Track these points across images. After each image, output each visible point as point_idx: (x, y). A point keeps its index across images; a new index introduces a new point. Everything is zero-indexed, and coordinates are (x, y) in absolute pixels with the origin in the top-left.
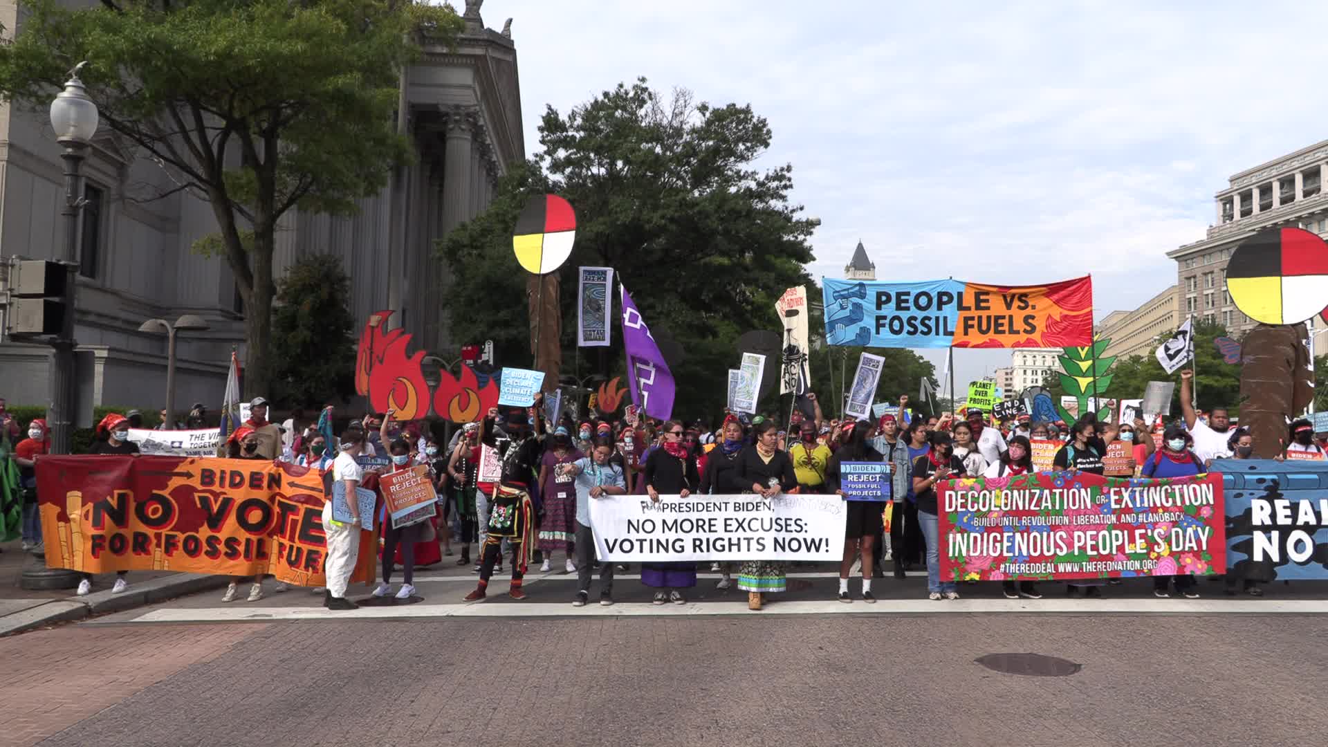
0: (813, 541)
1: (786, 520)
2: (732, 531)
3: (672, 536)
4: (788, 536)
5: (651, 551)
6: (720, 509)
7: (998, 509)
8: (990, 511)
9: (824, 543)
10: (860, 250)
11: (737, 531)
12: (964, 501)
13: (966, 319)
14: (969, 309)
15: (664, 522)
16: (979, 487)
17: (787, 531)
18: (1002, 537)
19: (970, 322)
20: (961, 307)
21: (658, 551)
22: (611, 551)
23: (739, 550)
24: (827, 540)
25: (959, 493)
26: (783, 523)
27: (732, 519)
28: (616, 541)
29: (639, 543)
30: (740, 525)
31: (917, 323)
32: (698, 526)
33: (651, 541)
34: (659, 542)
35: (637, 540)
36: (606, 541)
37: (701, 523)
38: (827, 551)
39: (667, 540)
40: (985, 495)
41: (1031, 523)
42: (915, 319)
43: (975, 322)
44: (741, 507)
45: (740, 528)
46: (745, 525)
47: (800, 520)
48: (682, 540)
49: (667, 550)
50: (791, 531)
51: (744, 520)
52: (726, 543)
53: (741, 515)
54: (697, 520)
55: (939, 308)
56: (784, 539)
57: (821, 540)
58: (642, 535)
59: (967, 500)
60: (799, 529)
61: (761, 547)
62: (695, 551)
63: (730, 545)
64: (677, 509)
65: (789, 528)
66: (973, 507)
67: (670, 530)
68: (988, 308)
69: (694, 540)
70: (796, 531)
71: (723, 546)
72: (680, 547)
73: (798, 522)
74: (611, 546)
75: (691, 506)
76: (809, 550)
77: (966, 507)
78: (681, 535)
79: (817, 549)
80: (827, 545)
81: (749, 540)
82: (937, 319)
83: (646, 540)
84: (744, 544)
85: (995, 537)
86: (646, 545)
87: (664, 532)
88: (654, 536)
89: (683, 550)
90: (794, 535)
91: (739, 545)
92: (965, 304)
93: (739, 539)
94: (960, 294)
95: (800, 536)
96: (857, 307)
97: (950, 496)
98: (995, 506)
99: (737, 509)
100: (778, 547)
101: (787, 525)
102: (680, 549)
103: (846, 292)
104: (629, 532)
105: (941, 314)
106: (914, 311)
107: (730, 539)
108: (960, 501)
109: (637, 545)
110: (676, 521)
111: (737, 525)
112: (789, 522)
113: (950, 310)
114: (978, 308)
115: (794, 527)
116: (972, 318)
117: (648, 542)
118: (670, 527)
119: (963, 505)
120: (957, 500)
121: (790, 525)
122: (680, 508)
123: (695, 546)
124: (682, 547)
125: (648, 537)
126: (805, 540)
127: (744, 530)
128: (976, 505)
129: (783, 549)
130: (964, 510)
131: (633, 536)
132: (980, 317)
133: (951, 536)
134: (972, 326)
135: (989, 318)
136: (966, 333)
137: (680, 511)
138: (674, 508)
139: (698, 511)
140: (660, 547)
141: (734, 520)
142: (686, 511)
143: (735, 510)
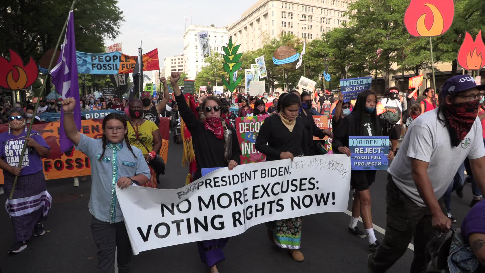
0: (322, 195)
1: (301, 180)
2: (258, 198)
3: (209, 213)
4: (302, 194)
5: (190, 232)
6: (250, 179)
9: (331, 196)
11: (262, 197)
15: (200, 199)
17: (301, 190)
21: (197, 231)
22: (145, 239)
23: (263, 214)
24: (333, 194)
26: (297, 183)
27: (258, 186)
28: (150, 227)
29: (175, 225)
30: (265, 191)
32: (236, 199)
33: (188, 220)
34: (196, 221)
35: (173, 222)
36: (139, 229)
37: (238, 195)
38: (334, 203)
39: (205, 218)
44: (267, 173)
45: (265, 194)
46: (269, 190)
47: (314, 179)
48: (221, 216)
49: (206, 228)
50: (305, 190)
51: (269, 184)
52: (253, 210)
53: (266, 181)
54: (235, 193)
56: (298, 197)
57: (328, 194)
58: (178, 216)
60: (311, 186)
61: (280, 208)
62: (235, 225)
63: (257, 210)
64: (212, 184)
65: (303, 187)
67: (207, 207)
69: (234, 214)
70: (309, 189)
71: (251, 213)
72: (220, 223)
73: (311, 181)
74: (145, 234)
75: (227, 179)
76: (318, 204)
78: (219, 211)
79: (325, 203)
80: (334, 198)
81: (271, 203)
83: (182, 221)
84: (267, 207)
86: (183, 226)
87: (201, 210)
88: (191, 215)
89: (223, 227)
90: (308, 192)
91: (263, 209)
93: (263, 204)
95: (312, 193)
99: (264, 175)
100: (295, 205)
101: (301, 184)
102: (220, 226)
104: (163, 215)
107: (256, 205)
109: (173, 227)
110: (212, 197)
111: (263, 191)
112: (303, 182)
115: (308, 186)
117: (185, 223)
118: (207, 204)
121: (304, 184)
122: (215, 182)
123: (235, 220)
124: (222, 223)
125: (184, 217)
126: (316, 196)
127: (268, 195)
129: (299, 206)
131: (169, 218)
137: (215, 186)
138: (209, 184)
139: (234, 184)
140: (199, 227)
141: (261, 187)
142: (222, 185)
143: (262, 177)
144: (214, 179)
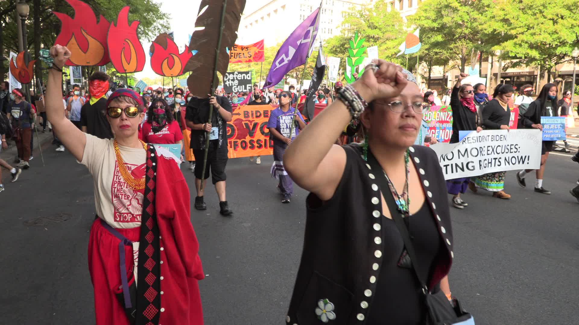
0: (522, 157)
1: (511, 145)
2: (489, 154)
3: (464, 160)
4: (511, 155)
5: (452, 172)
6: (486, 140)
11: (491, 154)
15: (459, 151)
17: (510, 152)
21: (457, 171)
23: (491, 166)
24: (529, 156)
26: (509, 147)
29: (445, 167)
32: (480, 152)
33: (452, 165)
34: (457, 165)
37: (481, 150)
38: (528, 163)
39: (462, 163)
44: (494, 138)
45: (493, 152)
46: (495, 150)
48: (473, 162)
49: (463, 170)
51: (495, 146)
53: (495, 144)
54: (480, 148)
56: (509, 157)
57: (526, 157)
58: (447, 162)
60: (516, 150)
61: (499, 164)
63: (488, 163)
65: (512, 151)
67: (463, 156)
70: (515, 152)
73: (516, 147)
75: (476, 139)
76: (519, 163)
78: (471, 159)
79: (523, 163)
80: (528, 160)
81: (495, 159)
83: (448, 165)
84: (493, 162)
86: (449, 168)
87: (459, 158)
88: (453, 162)
89: (473, 169)
90: (514, 154)
91: (491, 163)
93: (492, 159)
95: (516, 155)
100: (506, 163)
107: (488, 159)
110: (466, 150)
111: (492, 150)
112: (512, 147)
115: (514, 149)
118: (463, 154)
122: (468, 140)
124: (473, 167)
125: (449, 163)
126: (518, 157)
127: (494, 154)
129: (508, 163)
137: (468, 143)
139: (480, 142)
140: (458, 169)
141: (491, 147)
142: (473, 142)
143: (492, 141)
144: (468, 138)
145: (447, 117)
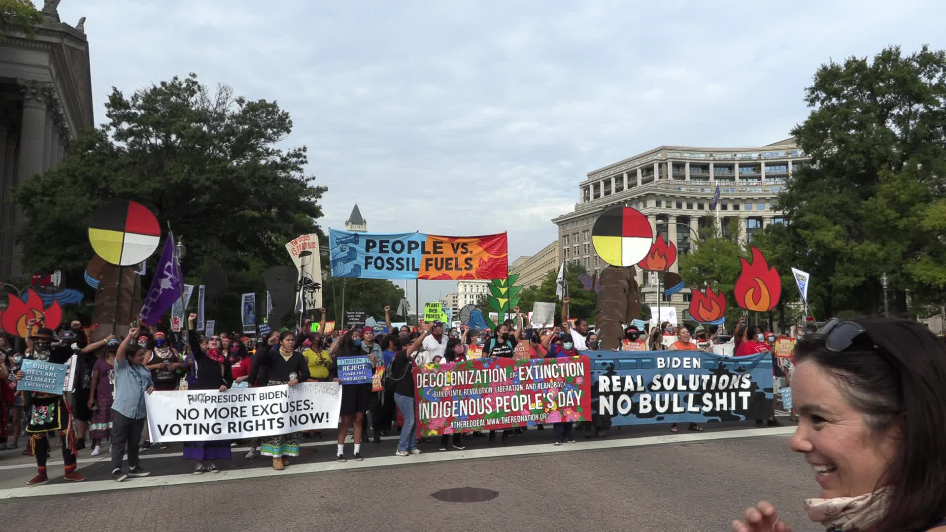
0: (317, 415)
1: (297, 402)
2: (258, 415)
3: (212, 421)
4: (298, 414)
5: (195, 433)
6: (249, 399)
7: (449, 385)
8: (444, 386)
9: (325, 415)
10: (356, 210)
11: (262, 414)
12: (427, 380)
13: (427, 260)
14: (429, 253)
15: (206, 410)
16: (437, 371)
17: (298, 410)
18: (452, 404)
19: (430, 262)
20: (424, 252)
21: (201, 433)
22: (163, 434)
23: (264, 429)
24: (327, 413)
25: (424, 375)
26: (295, 405)
27: (258, 406)
28: (167, 426)
29: (185, 427)
30: (265, 410)
31: (394, 262)
32: (232, 413)
33: (195, 425)
34: (201, 426)
35: (184, 425)
36: (159, 426)
37: (234, 410)
38: (327, 421)
39: (208, 424)
40: (441, 375)
41: (469, 393)
42: (393, 259)
43: (433, 262)
44: (265, 396)
45: (265, 412)
46: (268, 410)
47: (308, 401)
48: (220, 424)
49: (207, 432)
50: (301, 410)
51: (267, 405)
52: (254, 424)
53: (264, 403)
54: (232, 408)
55: (409, 252)
56: (296, 416)
57: (323, 414)
58: (188, 421)
59: (429, 380)
60: (307, 407)
61: (280, 425)
62: (229, 432)
63: (257, 425)
64: (217, 400)
65: (299, 408)
66: (433, 384)
67: (210, 416)
68: (441, 253)
69: (229, 423)
70: (305, 409)
71: (252, 427)
74: (163, 430)
75: (228, 398)
76: (314, 421)
77: (429, 384)
78: (219, 420)
79: (320, 421)
80: (327, 417)
81: (271, 420)
82: (408, 259)
83: (191, 425)
84: (268, 424)
85: (447, 404)
86: (191, 428)
87: (205, 418)
88: (198, 422)
89: (220, 432)
90: (303, 412)
91: (263, 425)
92: (426, 250)
93: (264, 421)
94: (423, 243)
95: (308, 413)
96: (353, 250)
97: (419, 377)
98: (447, 383)
99: (262, 398)
100: (292, 423)
101: (298, 406)
103: (345, 239)
104: (178, 419)
105: (410, 256)
106: (392, 254)
107: (257, 421)
108: (425, 380)
110: (215, 410)
111: (262, 410)
112: (299, 403)
113: (416, 254)
114: (435, 252)
115: (303, 406)
116: (431, 260)
117: (193, 426)
118: (211, 414)
119: (427, 383)
120: (422, 379)
121: (300, 405)
122: (219, 399)
123: (230, 428)
124: (220, 429)
125: (193, 422)
126: (311, 415)
127: (268, 414)
128: (435, 383)
129: (295, 423)
130: (427, 386)
131: (181, 421)
132: (436, 259)
133: (420, 405)
134: (431, 265)
135: (442, 259)
136: (427, 270)
137: (219, 402)
138: (214, 400)
139: (232, 401)
140: (203, 430)
141: (260, 407)
142: (224, 402)
143: (260, 399)
145: (468, 381)
